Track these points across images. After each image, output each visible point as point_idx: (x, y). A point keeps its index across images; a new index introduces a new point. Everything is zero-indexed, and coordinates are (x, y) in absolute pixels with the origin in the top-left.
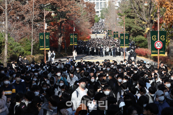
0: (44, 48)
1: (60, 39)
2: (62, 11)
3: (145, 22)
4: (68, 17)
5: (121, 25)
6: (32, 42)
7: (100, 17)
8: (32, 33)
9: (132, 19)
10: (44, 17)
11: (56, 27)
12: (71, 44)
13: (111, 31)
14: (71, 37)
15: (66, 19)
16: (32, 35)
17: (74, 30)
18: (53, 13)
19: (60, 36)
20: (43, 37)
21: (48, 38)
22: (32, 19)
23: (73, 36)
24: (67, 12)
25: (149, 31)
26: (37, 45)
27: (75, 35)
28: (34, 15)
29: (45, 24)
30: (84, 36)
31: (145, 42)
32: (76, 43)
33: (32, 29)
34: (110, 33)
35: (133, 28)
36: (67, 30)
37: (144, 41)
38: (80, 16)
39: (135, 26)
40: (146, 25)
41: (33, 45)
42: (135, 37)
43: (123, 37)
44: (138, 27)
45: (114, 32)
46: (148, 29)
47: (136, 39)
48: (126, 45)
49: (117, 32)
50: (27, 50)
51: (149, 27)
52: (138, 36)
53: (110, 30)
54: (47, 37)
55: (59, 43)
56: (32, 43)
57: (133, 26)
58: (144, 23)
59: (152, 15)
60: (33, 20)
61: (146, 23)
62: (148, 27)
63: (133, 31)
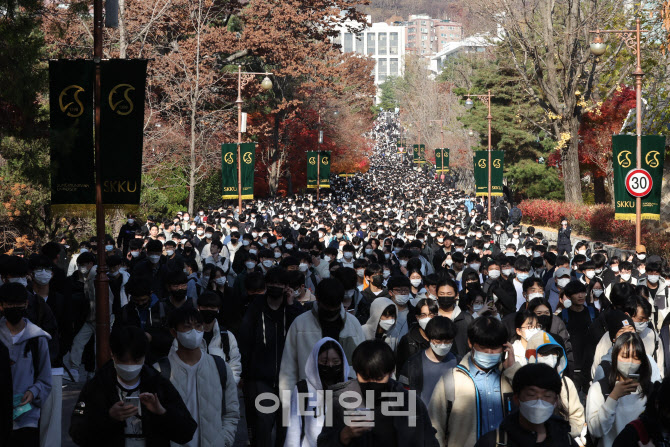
0: (236, 193)
1: (274, 165)
2: (289, 77)
3: (556, 113)
4: (307, 95)
5: (465, 126)
6: (192, 173)
7: (379, 105)
8: (193, 145)
9: (502, 107)
10: (239, 92)
11: (264, 128)
12: (310, 184)
13: (422, 146)
14: (312, 161)
15: (300, 100)
16: (192, 153)
17: (320, 140)
18: (267, 79)
19: (275, 158)
20: (235, 157)
21: (249, 161)
22: (194, 102)
23: (316, 160)
24: (302, 78)
25: (568, 142)
26: (205, 186)
27: (323, 154)
28: (200, 88)
29: (239, 115)
30: (350, 160)
31: (546, 180)
32: (325, 181)
33: (193, 133)
34: (419, 154)
35: (504, 136)
36: (294, 139)
37: (540, 177)
38: (341, 94)
39: (512, 130)
40: (560, 125)
41: (197, 186)
42: (513, 164)
43: (487, 162)
44: (522, 131)
45: (438, 151)
46: (566, 136)
47: (515, 172)
48: (495, 188)
49: (447, 150)
50: (172, 203)
51: (570, 130)
52: (522, 161)
53: (419, 143)
54: (247, 157)
55: (271, 182)
56: (192, 179)
57: (506, 130)
58: (551, 115)
59: (578, 93)
60: (194, 104)
61: (559, 117)
62: (565, 131)
63: (507, 145)
